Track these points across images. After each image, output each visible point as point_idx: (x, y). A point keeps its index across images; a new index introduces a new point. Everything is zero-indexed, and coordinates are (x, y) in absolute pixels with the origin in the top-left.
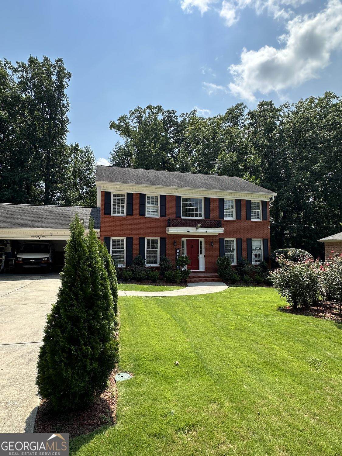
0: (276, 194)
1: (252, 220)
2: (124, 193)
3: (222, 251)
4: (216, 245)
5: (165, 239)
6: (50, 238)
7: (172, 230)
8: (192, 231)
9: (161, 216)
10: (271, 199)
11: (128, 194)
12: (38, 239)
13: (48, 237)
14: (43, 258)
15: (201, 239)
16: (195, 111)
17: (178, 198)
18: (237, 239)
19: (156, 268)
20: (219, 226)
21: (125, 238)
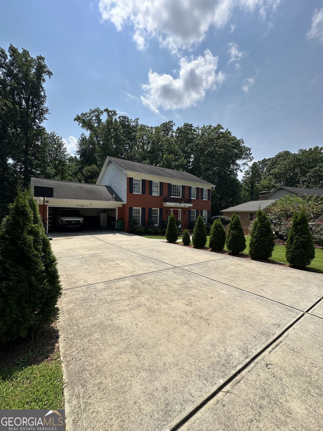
0: (215, 186)
1: (204, 199)
2: (140, 179)
3: (190, 217)
4: (187, 213)
5: (162, 209)
6: (90, 207)
7: (169, 204)
8: (178, 205)
9: (160, 195)
10: (213, 188)
11: (143, 180)
12: (82, 207)
13: (89, 206)
14: (80, 221)
15: (180, 210)
16: (138, 119)
17: (169, 185)
18: (196, 210)
19: (157, 226)
20: (190, 203)
21: (140, 208)
